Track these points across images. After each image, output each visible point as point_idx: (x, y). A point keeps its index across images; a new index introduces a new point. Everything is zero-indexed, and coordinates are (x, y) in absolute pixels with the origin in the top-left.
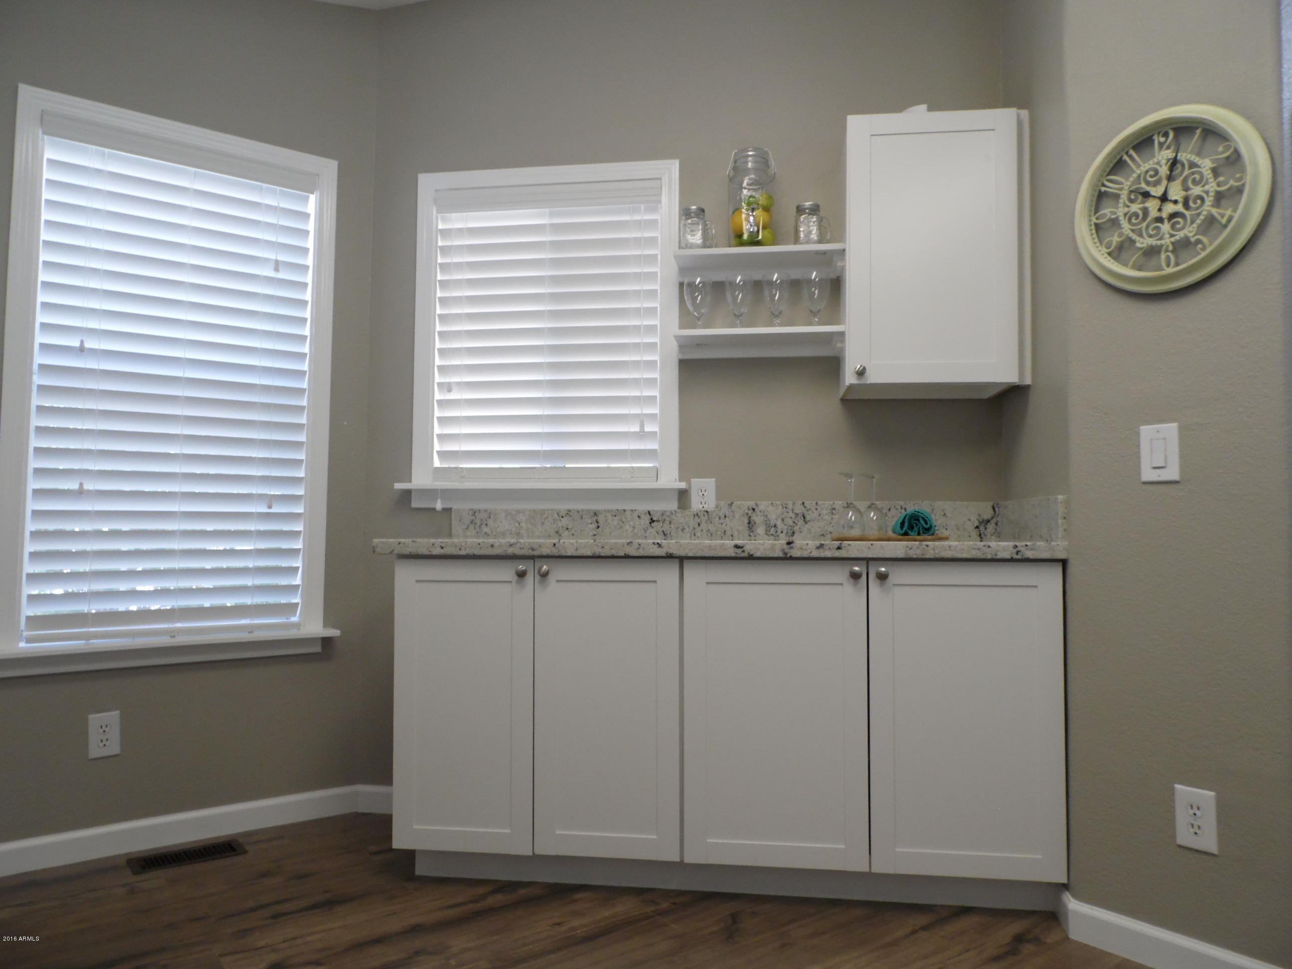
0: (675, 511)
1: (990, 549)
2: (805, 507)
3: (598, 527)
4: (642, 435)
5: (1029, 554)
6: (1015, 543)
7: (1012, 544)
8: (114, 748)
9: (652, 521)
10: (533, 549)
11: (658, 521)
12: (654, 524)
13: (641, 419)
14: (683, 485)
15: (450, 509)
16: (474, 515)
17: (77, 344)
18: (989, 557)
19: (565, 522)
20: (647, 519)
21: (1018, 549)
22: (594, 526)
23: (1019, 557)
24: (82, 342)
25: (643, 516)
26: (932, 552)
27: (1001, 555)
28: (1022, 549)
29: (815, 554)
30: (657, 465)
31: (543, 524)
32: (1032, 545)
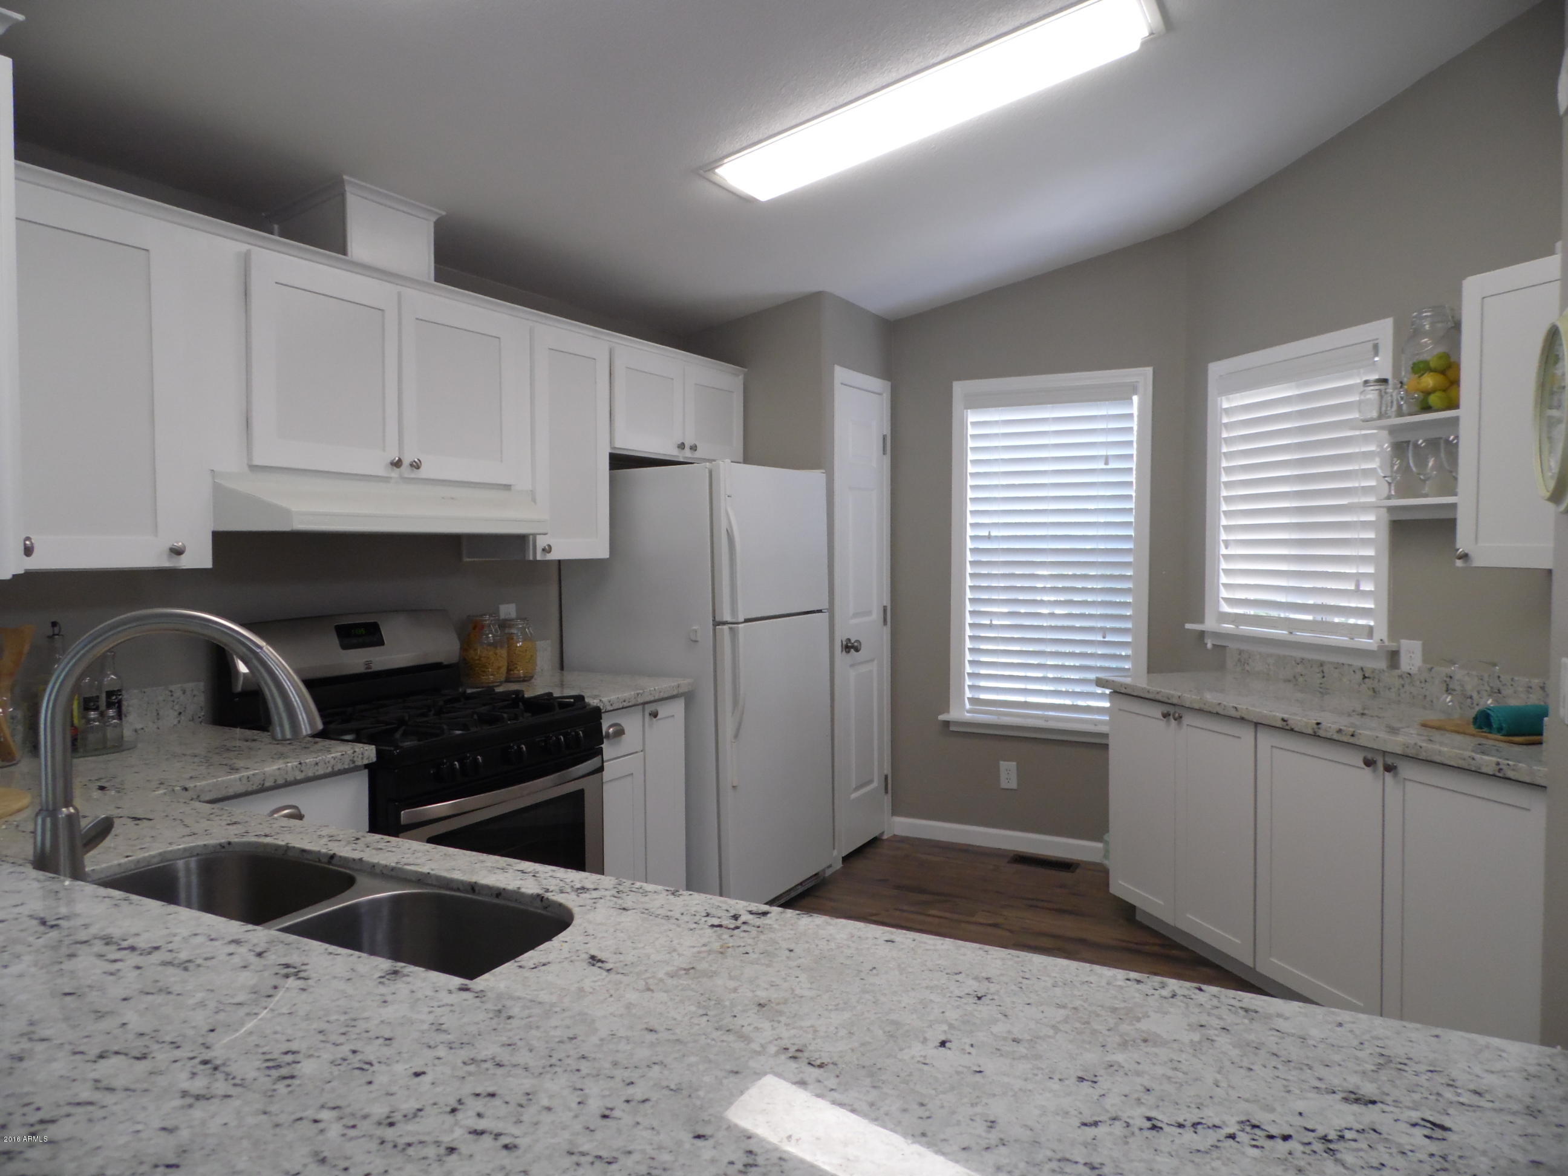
0: (1383, 671)
1: (1474, 761)
2: (1500, 681)
3: (1323, 677)
4: (1358, 592)
5: (1511, 774)
6: (1499, 760)
7: (1494, 759)
8: (1013, 784)
9: (1365, 677)
10: (1169, 699)
11: (1369, 678)
12: (1367, 680)
13: (1358, 578)
14: (1393, 646)
15: (1225, 647)
16: (1240, 654)
17: (986, 534)
18: (1473, 769)
19: (1299, 669)
20: (1359, 675)
21: (1501, 767)
22: (1320, 675)
23: (1500, 775)
24: (990, 532)
25: (1357, 671)
26: (1424, 754)
27: (1484, 770)
28: (1504, 767)
29: (1336, 737)
30: (1372, 623)
31: (1284, 668)
32: (1514, 765)
